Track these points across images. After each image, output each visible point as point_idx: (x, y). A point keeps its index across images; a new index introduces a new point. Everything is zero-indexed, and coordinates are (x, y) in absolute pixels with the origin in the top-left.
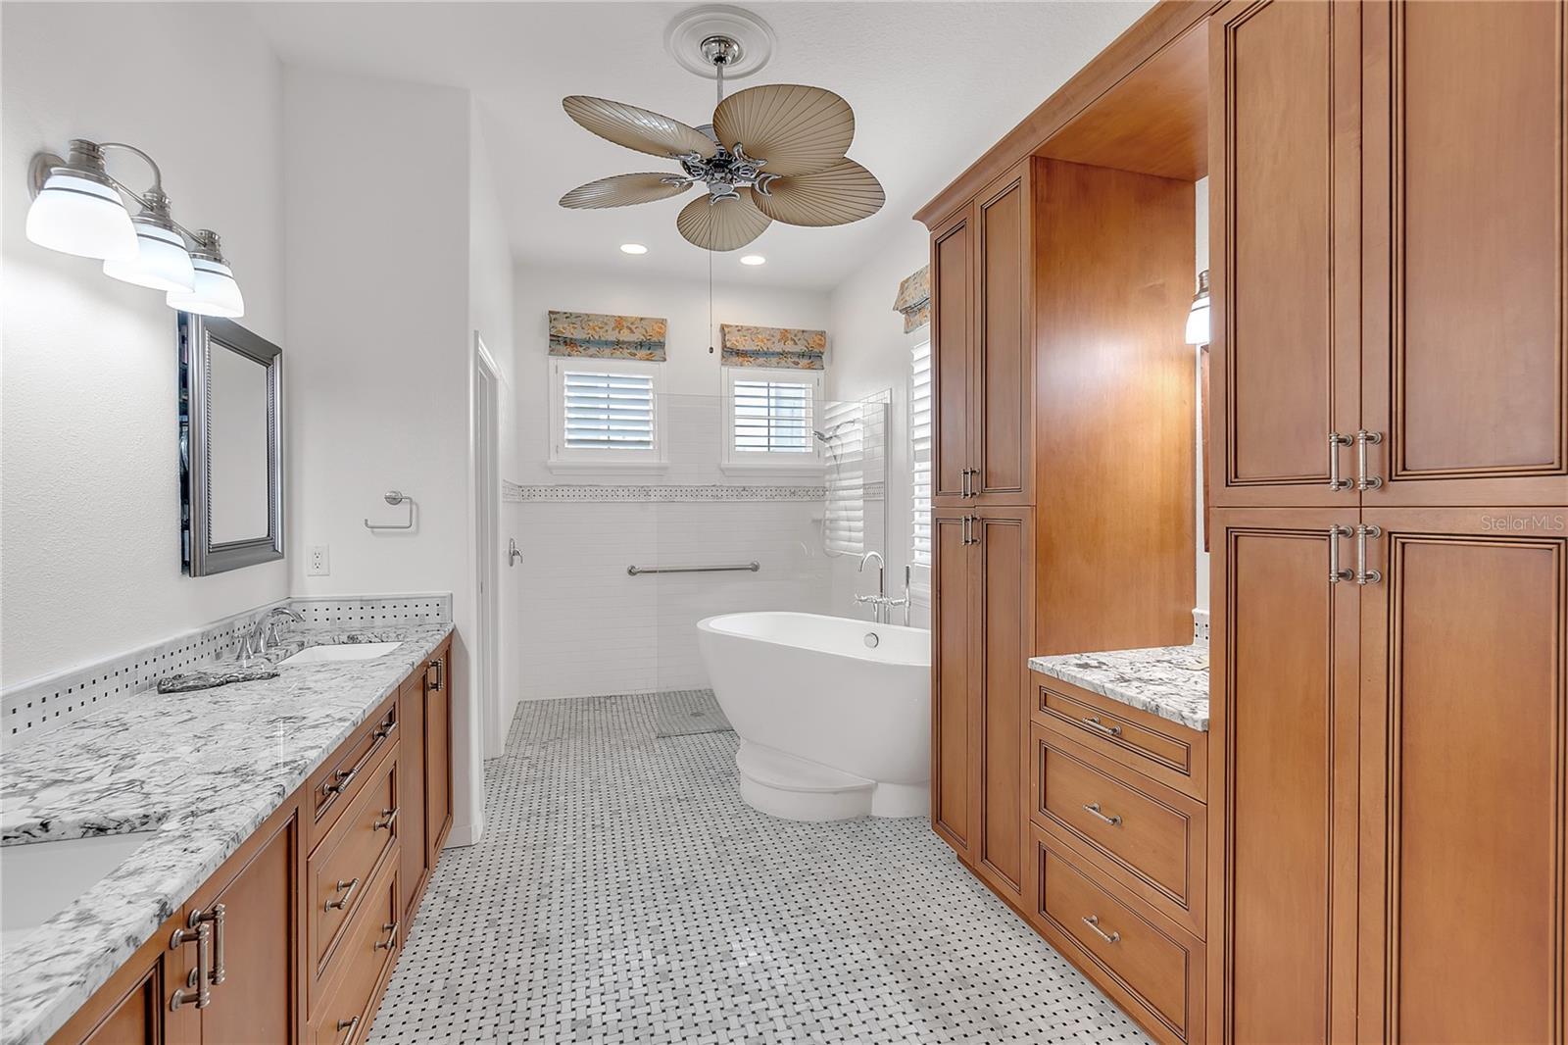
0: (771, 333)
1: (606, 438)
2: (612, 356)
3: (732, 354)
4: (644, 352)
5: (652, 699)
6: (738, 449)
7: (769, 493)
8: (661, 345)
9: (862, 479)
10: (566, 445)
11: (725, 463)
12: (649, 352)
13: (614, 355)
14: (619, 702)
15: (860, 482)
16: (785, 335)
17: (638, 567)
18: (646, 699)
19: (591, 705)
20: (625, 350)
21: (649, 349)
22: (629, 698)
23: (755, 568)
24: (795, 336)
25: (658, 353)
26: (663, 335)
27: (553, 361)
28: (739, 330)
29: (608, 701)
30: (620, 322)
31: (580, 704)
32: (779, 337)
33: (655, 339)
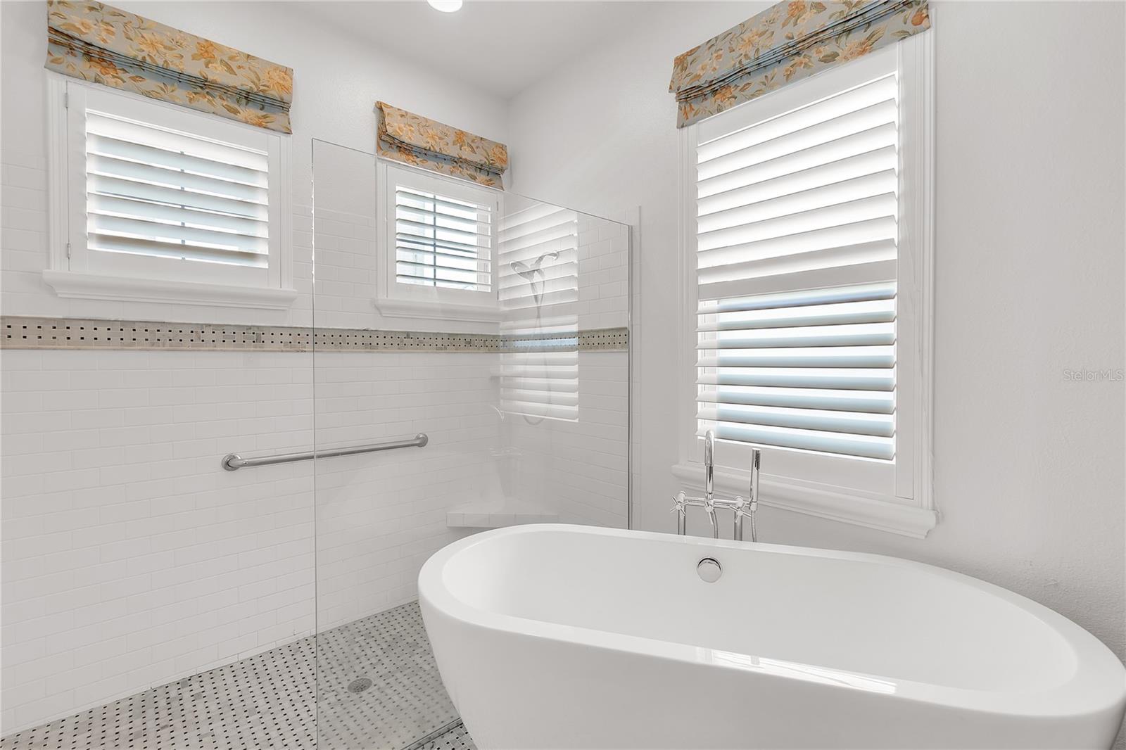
0: (444, 131)
1: (179, 242)
2: (190, 105)
3: (390, 143)
4: (251, 112)
5: (270, 665)
6: (399, 280)
7: (439, 342)
8: (283, 106)
9: (576, 325)
10: (92, 246)
11: (382, 298)
12: (263, 113)
13: (194, 104)
14: (208, 687)
15: (575, 328)
16: (460, 136)
17: (241, 457)
18: (260, 667)
19: (150, 713)
20: (218, 100)
21: (262, 109)
22: (226, 671)
23: (422, 442)
24: (473, 141)
25: (278, 118)
26: (288, 90)
27: (57, 84)
28: (402, 116)
29: (186, 694)
30: (207, 50)
31: (124, 716)
32: (454, 139)
33: (274, 93)
